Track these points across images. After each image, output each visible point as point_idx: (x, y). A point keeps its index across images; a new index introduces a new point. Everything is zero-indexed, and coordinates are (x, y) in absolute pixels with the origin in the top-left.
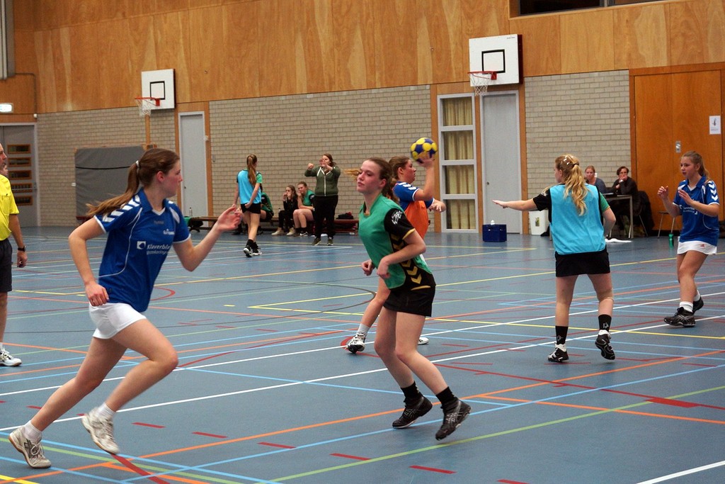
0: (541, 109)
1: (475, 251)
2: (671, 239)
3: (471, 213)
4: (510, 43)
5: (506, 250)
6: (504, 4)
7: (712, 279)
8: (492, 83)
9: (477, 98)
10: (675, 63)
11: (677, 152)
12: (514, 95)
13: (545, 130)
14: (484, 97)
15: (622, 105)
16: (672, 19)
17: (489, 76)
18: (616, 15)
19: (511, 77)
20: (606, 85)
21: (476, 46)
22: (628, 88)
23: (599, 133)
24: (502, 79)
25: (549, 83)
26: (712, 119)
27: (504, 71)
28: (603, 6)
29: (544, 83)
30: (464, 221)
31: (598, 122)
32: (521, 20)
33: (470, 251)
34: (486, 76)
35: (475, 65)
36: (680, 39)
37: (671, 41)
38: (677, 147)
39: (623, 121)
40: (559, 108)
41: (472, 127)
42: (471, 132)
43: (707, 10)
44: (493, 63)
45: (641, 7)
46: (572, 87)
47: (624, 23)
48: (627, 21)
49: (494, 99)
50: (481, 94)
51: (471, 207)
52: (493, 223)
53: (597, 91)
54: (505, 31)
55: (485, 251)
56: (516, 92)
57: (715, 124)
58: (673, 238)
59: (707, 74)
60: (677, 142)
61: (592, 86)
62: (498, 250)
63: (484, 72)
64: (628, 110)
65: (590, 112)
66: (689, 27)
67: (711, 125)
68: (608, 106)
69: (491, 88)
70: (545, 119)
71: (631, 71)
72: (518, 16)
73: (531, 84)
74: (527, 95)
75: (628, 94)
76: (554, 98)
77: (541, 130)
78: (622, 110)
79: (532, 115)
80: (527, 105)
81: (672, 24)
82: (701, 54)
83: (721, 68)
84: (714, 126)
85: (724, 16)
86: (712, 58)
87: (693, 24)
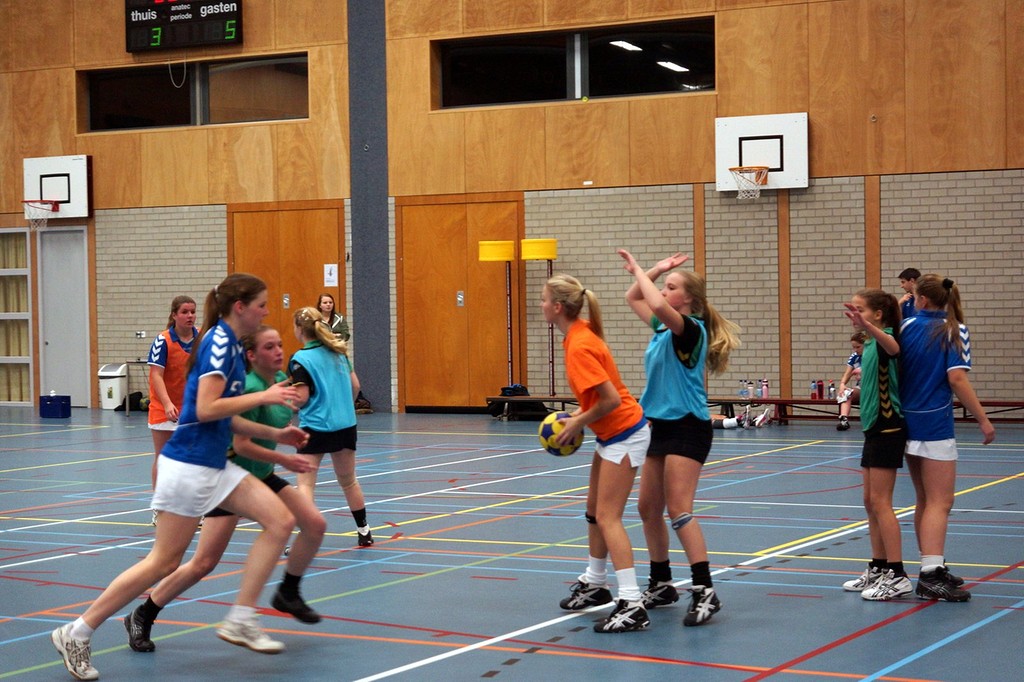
0: (115, 251)
1: (29, 429)
3: (24, 381)
4: (77, 166)
5: (70, 428)
6: (69, 116)
8: (53, 216)
9: (33, 235)
10: (283, 199)
11: (285, 307)
12: (82, 231)
13: (122, 277)
14: (42, 233)
15: (218, 248)
16: (280, 144)
17: (50, 207)
18: (211, 136)
19: (78, 208)
20: (199, 222)
21: (33, 167)
22: (225, 228)
23: (188, 282)
24: (65, 211)
25: (126, 218)
26: (327, 267)
27: (68, 202)
28: (195, 124)
29: (120, 218)
30: (15, 391)
31: (187, 268)
32: (91, 137)
33: (22, 430)
34: (45, 206)
35: (31, 192)
36: (289, 170)
37: (278, 170)
38: (285, 302)
39: (218, 268)
40: (138, 250)
41: (26, 271)
42: (24, 277)
43: (322, 135)
44: (55, 190)
45: (242, 127)
46: (156, 223)
47: (221, 147)
48: (225, 145)
49: (55, 236)
50: (39, 229)
51: (24, 373)
52: (53, 394)
53: (186, 229)
54: (69, 150)
55: (42, 429)
56: (84, 228)
57: (331, 274)
59: (321, 213)
60: (285, 295)
61: (181, 223)
62: (61, 428)
63: (43, 202)
64: (225, 254)
65: (178, 256)
66: (300, 155)
67: (327, 276)
68: (200, 249)
69: (52, 222)
70: (121, 264)
71: (229, 206)
72: (88, 132)
73: (103, 219)
74: (98, 232)
75: (225, 234)
76: (133, 237)
77: (115, 276)
78: (218, 255)
79: (105, 257)
80: (98, 245)
81: (280, 151)
82: (314, 188)
83: (338, 206)
84: (330, 276)
85: (342, 143)
86: (328, 194)
87: (305, 153)
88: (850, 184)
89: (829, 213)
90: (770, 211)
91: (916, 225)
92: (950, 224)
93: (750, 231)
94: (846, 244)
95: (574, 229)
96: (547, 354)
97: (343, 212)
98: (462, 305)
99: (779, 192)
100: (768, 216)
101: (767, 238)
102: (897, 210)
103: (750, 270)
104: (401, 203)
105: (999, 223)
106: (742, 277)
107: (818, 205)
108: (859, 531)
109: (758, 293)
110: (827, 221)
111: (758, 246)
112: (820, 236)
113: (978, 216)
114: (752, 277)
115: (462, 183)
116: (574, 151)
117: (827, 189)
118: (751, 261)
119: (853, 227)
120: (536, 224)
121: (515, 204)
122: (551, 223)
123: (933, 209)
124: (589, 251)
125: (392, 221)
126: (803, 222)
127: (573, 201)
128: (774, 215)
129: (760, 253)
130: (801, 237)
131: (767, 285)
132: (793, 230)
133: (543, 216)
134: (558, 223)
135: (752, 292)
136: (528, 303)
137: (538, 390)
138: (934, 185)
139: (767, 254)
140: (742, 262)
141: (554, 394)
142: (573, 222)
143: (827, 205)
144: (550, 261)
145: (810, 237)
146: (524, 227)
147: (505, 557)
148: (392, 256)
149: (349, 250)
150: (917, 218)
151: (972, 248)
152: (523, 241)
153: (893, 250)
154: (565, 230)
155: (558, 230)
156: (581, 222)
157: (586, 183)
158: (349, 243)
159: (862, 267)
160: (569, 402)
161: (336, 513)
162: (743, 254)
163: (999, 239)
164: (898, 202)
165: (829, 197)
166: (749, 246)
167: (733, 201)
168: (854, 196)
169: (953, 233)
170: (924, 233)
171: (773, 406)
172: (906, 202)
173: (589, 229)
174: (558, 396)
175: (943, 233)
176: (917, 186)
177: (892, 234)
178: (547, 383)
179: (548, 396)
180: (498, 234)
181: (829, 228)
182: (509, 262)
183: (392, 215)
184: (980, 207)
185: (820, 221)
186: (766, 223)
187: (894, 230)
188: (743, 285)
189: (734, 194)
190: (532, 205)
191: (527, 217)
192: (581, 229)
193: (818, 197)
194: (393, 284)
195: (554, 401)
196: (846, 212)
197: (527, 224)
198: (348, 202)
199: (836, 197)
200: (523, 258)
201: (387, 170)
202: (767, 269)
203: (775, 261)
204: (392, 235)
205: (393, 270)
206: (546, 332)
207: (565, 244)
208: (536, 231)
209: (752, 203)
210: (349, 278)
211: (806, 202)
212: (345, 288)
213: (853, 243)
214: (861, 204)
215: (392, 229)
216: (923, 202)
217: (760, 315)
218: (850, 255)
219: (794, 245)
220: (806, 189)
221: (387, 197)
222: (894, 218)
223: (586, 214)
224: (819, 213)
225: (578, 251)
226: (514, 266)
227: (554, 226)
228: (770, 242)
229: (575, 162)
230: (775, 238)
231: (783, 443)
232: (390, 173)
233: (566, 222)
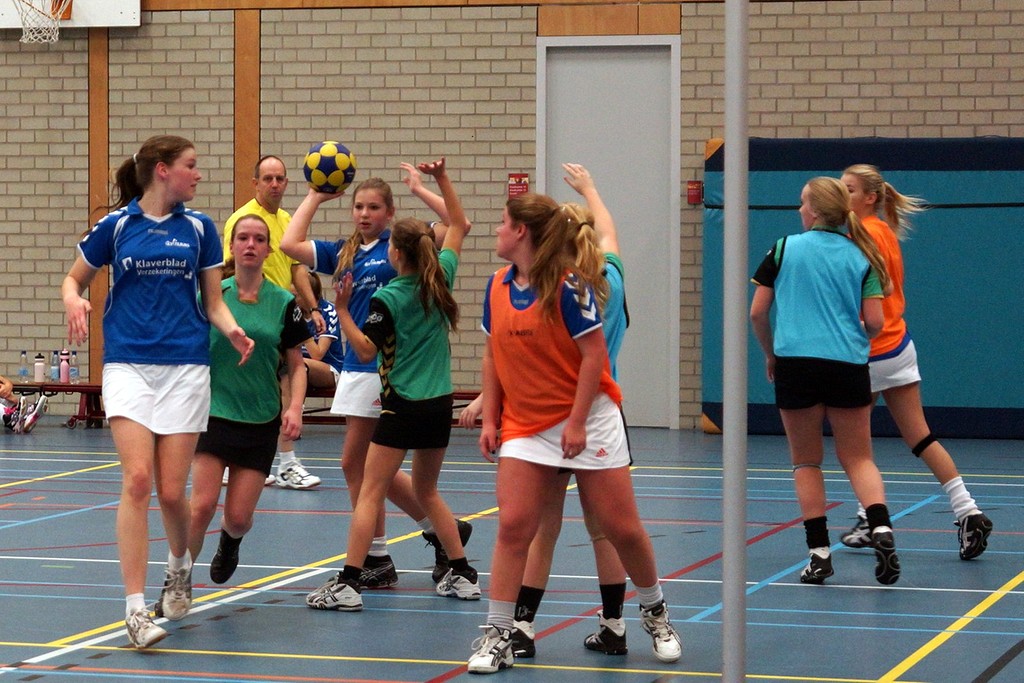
88: (210, 22)
89: (175, 70)
90: (75, 65)
91: (317, 95)
92: (375, 95)
93: (42, 98)
94: (203, 123)
99: (90, 33)
100: (72, 73)
101: (69, 110)
102: (287, 69)
103: (40, 163)
105: (454, 95)
106: (26, 176)
107: (158, 57)
108: (224, 605)
109: (54, 203)
110: (171, 83)
111: (54, 123)
112: (160, 110)
113: (421, 81)
114: (44, 176)
117: (171, 30)
118: (44, 149)
119: (215, 96)
123: (346, 69)
126: (131, 83)
128: (82, 71)
129: (57, 136)
130: (130, 111)
131: (71, 189)
132: (114, 97)
135: (43, 202)
138: (350, 28)
139: (70, 137)
140: (28, 150)
143: (173, 57)
145: (142, 110)
150: (320, 82)
151: (409, 135)
153: (280, 136)
159: (229, 162)
162: (29, 137)
163: (454, 122)
164: (291, 55)
165: (175, 44)
166: (41, 124)
167: (14, 45)
168: (216, 44)
169: (380, 108)
170: (332, 109)
171: (77, 396)
172: (302, 55)
175: (362, 109)
176: (320, 29)
177: (280, 109)
181: (175, 96)
184: (425, 68)
185: (160, 83)
186: (68, 85)
187: (282, 102)
188: (28, 189)
189: (16, 33)
193: (157, 44)
196: (204, 69)
199: (188, 44)
202: (68, 163)
203: (84, 149)
209: (46, 50)
211: (137, 51)
213: (215, 123)
214: (228, 56)
216: (331, 56)
217: (55, 241)
218: (209, 143)
219: (114, 123)
220: (136, 28)
222: (280, 83)
224: (159, 70)
228: (74, 117)
230: (84, 110)
231: (92, 457)
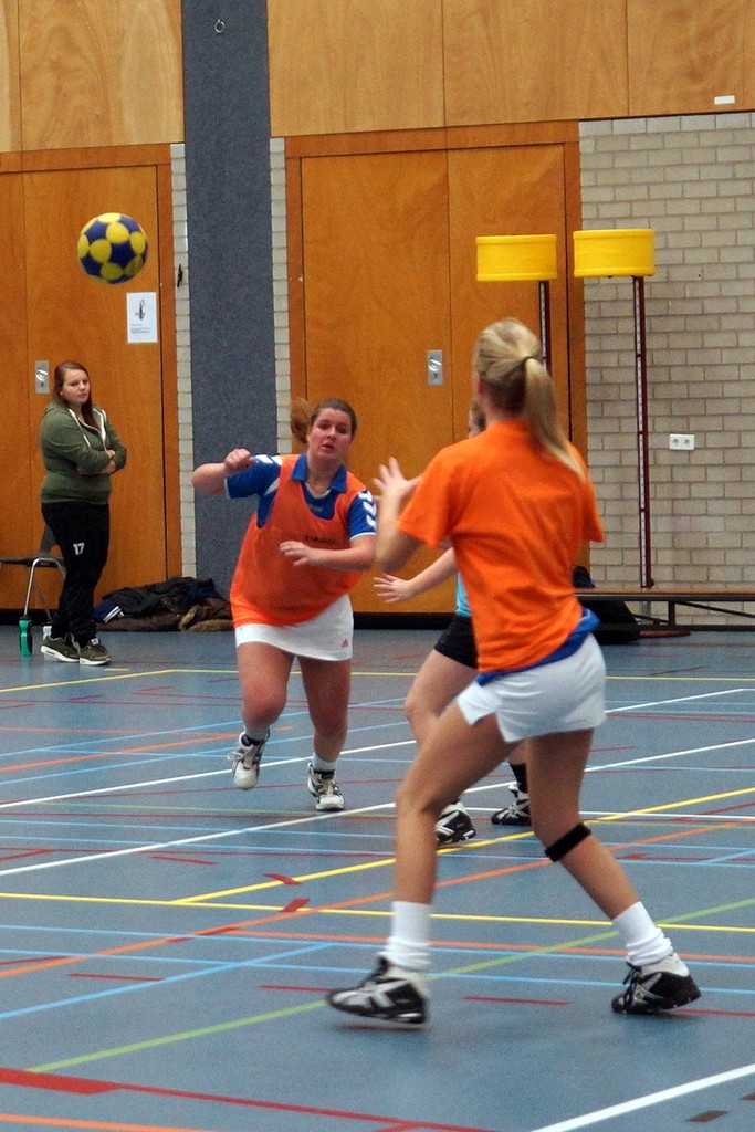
2: (24, 635)
7: (140, 743)
10: (33, 146)
11: (40, 390)
16: (25, 22)
26: (134, 300)
36: (46, 79)
37: (21, 81)
38: (39, 378)
57: (141, 315)
58: (28, 630)
59: (119, 176)
60: (38, 363)
66: (71, 47)
67: (132, 318)
81: (25, 36)
82: (102, 121)
83: (158, 159)
84: (141, 317)
85: (163, 17)
86: (132, 132)
87: (81, 38)
95: (693, 207)
96: (633, 492)
97: (169, 173)
98: (438, 382)
104: (298, 151)
115: (438, 101)
116: (693, 27)
120: (606, 195)
121: (559, 150)
122: (641, 193)
124: (727, 256)
125: (278, 194)
127: (691, 140)
133: (622, 177)
134: (655, 192)
136: (590, 376)
137: (612, 574)
141: (650, 583)
142: (691, 191)
144: (639, 280)
146: (578, 205)
147: (541, 952)
148: (280, 272)
149: (181, 260)
152: (576, 234)
154: (674, 208)
155: (657, 208)
156: (710, 190)
157: (720, 101)
158: (182, 243)
160: (683, 602)
161: (157, 855)
173: (728, 206)
174: (659, 588)
178: (634, 558)
179: (636, 588)
180: (518, 218)
182: (546, 283)
183: (278, 178)
190: (596, 152)
191: (585, 179)
192: (708, 207)
194: (282, 336)
195: (649, 600)
197: (585, 196)
198: (178, 151)
200: (580, 270)
201: (267, 76)
204: (279, 225)
205: (281, 304)
206: (631, 441)
207: (673, 241)
208: (606, 211)
210: (183, 324)
212: (174, 346)
215: (278, 211)
221: (266, 136)
223: (715, 172)
225: (703, 256)
226: (557, 292)
227: (648, 200)
229: (694, 53)
232: (273, 84)
233: (675, 191)
